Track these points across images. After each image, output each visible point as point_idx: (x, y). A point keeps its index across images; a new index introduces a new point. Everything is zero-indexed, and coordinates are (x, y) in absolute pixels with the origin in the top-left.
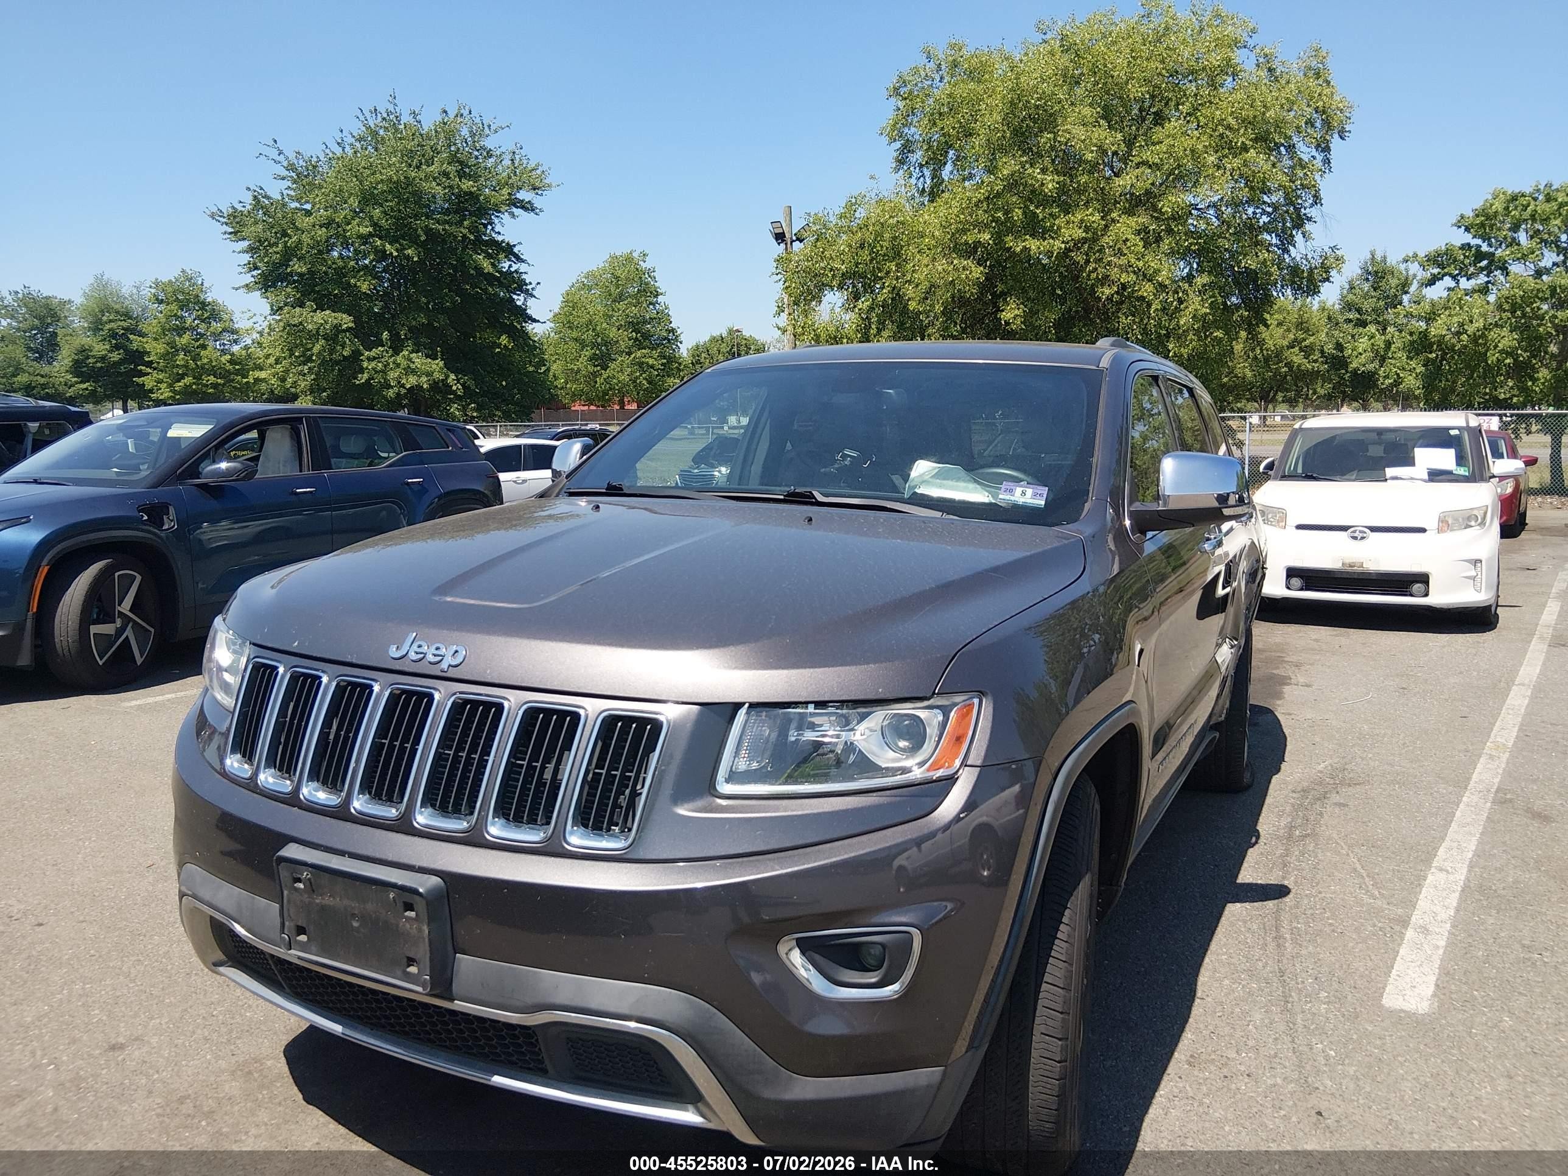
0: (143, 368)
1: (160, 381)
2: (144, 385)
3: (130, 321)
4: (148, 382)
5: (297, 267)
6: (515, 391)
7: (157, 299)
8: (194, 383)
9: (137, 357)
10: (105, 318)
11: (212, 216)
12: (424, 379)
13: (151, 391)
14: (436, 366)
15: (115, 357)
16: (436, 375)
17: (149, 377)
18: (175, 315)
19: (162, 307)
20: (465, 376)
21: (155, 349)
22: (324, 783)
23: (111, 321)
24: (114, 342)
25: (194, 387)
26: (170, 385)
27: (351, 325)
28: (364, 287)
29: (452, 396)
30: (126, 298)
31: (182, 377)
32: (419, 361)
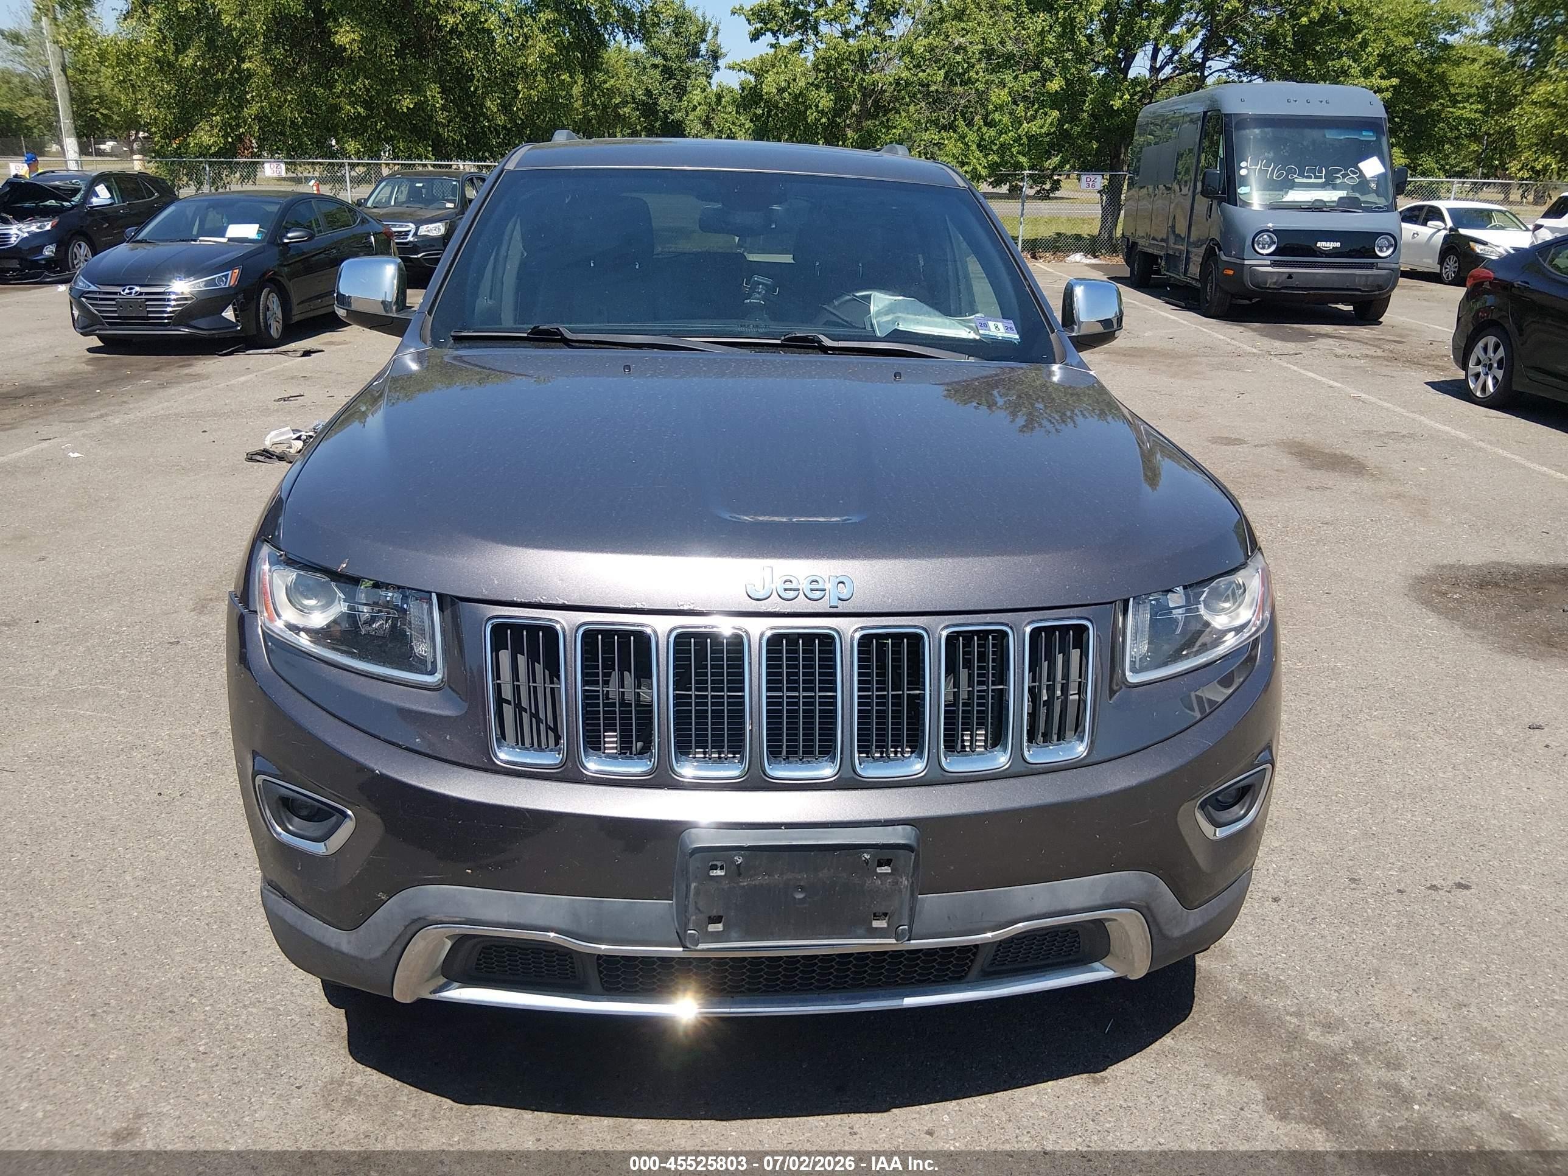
22: (718, 747)
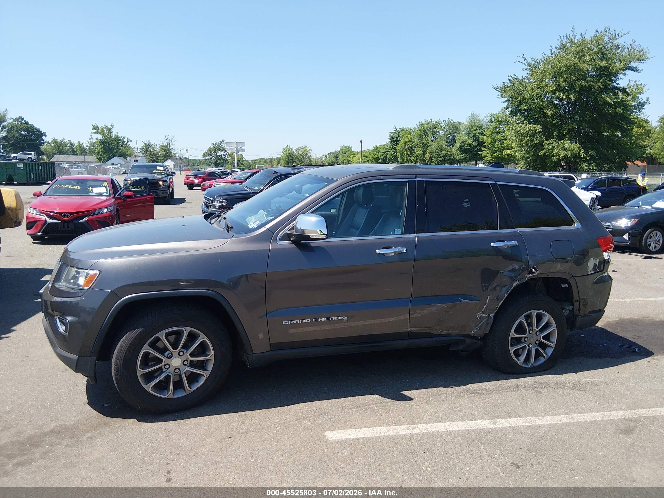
0: (483, 148)
1: (488, 153)
2: (482, 155)
3: (481, 130)
4: (484, 154)
5: (524, 107)
6: (617, 157)
7: (491, 121)
8: (500, 154)
9: (481, 144)
10: (472, 130)
11: (495, 89)
12: (569, 152)
13: (484, 157)
14: (576, 147)
15: (474, 144)
16: (575, 151)
17: (484, 152)
18: (497, 127)
19: (493, 124)
20: (592, 150)
21: (487, 140)
23: (475, 130)
24: (474, 138)
25: (500, 155)
26: (491, 155)
27: (540, 130)
28: (549, 113)
29: (584, 160)
30: (481, 121)
31: (496, 151)
32: (568, 144)
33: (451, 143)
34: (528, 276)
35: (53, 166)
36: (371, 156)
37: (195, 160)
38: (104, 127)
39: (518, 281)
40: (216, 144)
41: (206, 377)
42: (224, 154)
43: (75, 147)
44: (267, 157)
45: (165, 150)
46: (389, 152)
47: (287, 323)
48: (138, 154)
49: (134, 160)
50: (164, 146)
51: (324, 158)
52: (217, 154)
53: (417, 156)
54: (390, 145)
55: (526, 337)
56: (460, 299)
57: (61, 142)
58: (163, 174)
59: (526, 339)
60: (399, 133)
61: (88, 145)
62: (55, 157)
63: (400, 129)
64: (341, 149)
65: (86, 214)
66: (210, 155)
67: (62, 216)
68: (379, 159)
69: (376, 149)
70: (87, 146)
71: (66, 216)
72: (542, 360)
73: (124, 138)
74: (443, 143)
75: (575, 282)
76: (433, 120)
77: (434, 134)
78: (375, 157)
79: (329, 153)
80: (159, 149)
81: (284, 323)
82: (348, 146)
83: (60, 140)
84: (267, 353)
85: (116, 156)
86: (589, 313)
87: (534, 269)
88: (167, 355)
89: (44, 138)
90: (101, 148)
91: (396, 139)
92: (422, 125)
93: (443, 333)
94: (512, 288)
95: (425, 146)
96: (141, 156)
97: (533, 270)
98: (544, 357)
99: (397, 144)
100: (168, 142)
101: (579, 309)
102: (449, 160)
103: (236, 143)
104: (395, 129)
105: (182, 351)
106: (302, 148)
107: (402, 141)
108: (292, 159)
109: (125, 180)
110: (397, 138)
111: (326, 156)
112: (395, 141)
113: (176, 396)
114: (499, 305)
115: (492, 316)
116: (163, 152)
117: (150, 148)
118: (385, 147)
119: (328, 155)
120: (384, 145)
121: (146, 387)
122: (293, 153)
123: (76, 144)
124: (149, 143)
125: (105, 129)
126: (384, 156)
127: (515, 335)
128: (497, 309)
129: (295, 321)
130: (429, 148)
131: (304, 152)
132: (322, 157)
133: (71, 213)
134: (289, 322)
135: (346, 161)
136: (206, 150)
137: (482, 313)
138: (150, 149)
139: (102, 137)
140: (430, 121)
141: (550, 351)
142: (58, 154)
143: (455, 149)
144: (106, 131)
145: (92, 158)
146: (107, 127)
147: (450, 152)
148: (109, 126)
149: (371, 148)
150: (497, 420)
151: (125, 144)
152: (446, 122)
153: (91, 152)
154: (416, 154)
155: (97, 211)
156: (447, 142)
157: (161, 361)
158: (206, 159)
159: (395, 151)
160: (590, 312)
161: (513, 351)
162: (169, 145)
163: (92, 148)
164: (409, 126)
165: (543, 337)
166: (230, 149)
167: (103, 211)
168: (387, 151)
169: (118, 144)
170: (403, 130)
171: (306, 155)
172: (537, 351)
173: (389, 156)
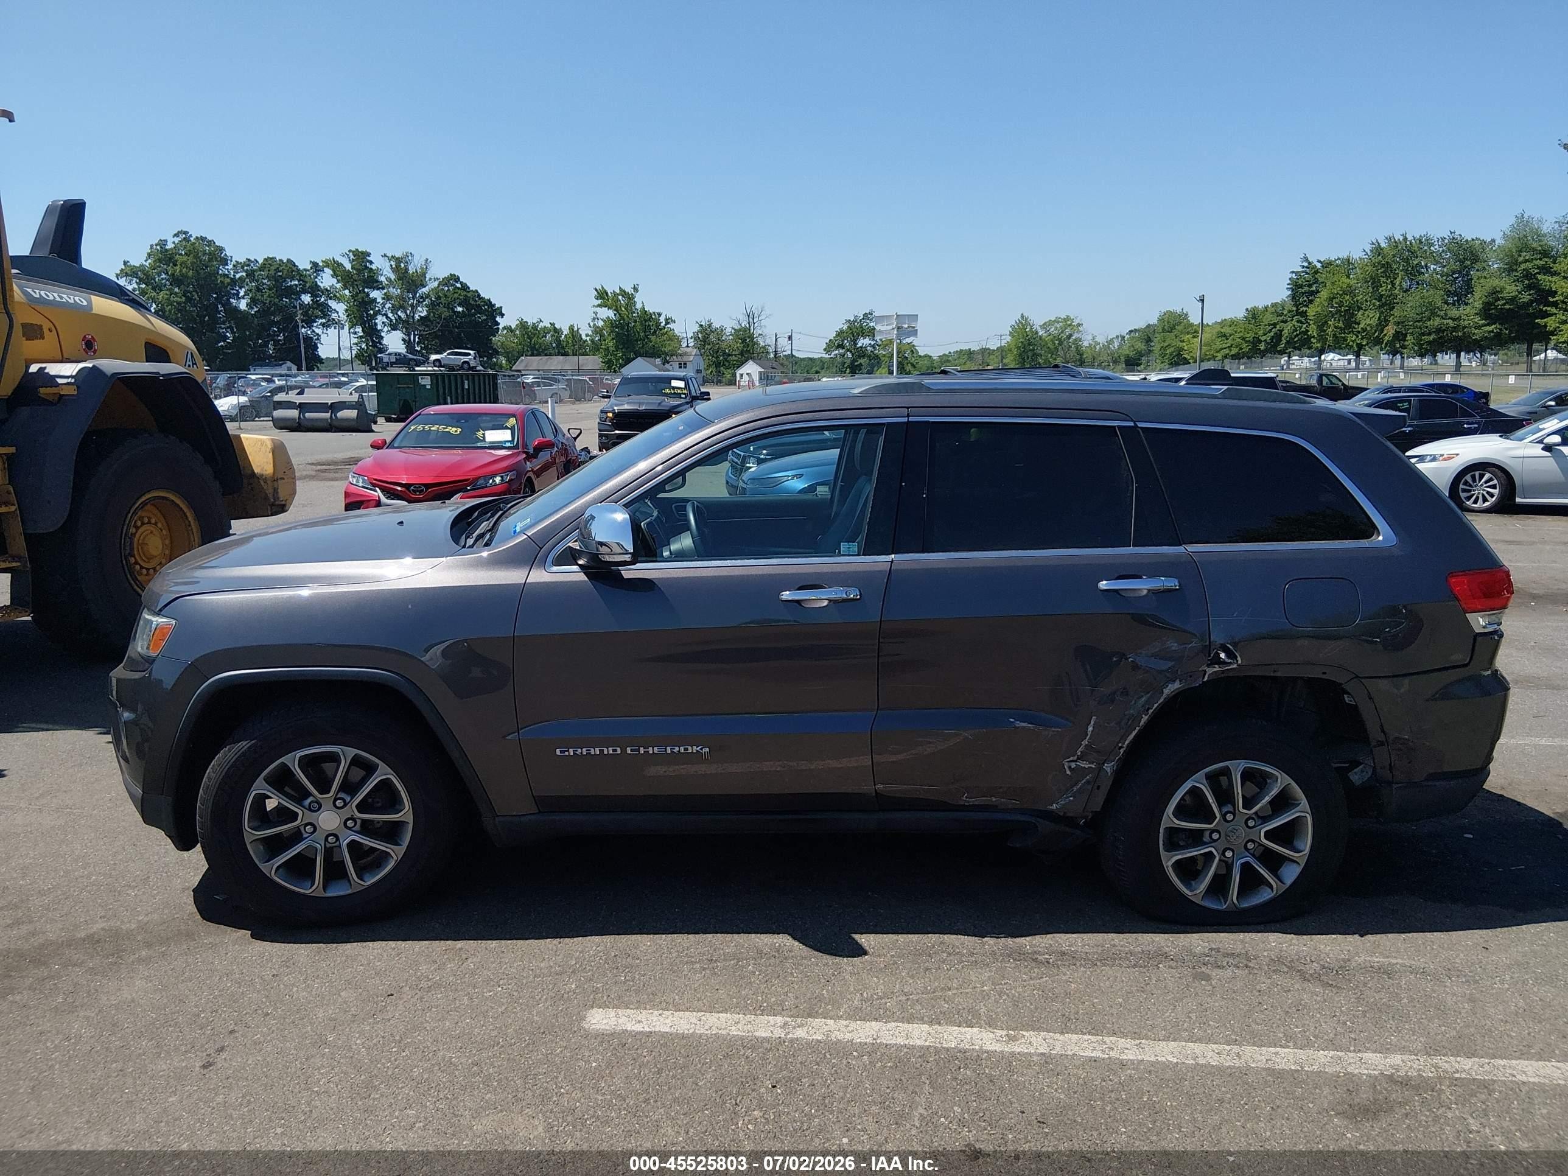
0: (1550, 308)
2: (1547, 326)
4: (1552, 323)
9: (1546, 297)
10: (1521, 258)
13: (1554, 333)
15: (1525, 297)
17: (1554, 317)
23: (1526, 260)
24: (1527, 282)
30: (1545, 235)
33: (1461, 293)
34: (1210, 671)
35: (493, 381)
36: (1238, 335)
37: (811, 359)
38: (618, 292)
39: (1178, 681)
40: (855, 321)
41: (395, 858)
42: (873, 343)
43: (563, 336)
44: (975, 347)
45: (744, 341)
46: (1285, 322)
47: (567, 753)
48: (688, 350)
49: (680, 364)
50: (740, 330)
51: (1116, 344)
52: (856, 344)
53: (1364, 330)
54: (1290, 306)
55: (1213, 831)
56: (1012, 720)
57: (535, 327)
58: (683, 396)
59: (1215, 836)
60: (1317, 272)
61: (590, 333)
62: (522, 360)
63: (1319, 261)
64: (1161, 320)
65: (458, 487)
66: (841, 346)
67: (409, 491)
68: (1260, 341)
69: (1254, 315)
70: (587, 335)
71: (418, 491)
72: (1264, 896)
73: (660, 315)
74: (1437, 298)
75: (1366, 692)
76: (1410, 238)
77: (1414, 272)
78: (1250, 336)
79: (1131, 331)
80: (731, 337)
81: (558, 752)
82: (1179, 310)
83: (534, 324)
84: (529, 817)
85: (641, 356)
86: (1426, 780)
87: (1224, 651)
88: (310, 804)
89: (498, 319)
90: (613, 339)
91: (1306, 288)
92: (1378, 250)
93: (974, 801)
94: (1162, 700)
95: (1387, 305)
96: (694, 354)
97: (1223, 655)
98: (1271, 887)
99: (1311, 302)
100: (751, 320)
101: (1390, 765)
102: (1450, 341)
103: (898, 316)
104: (1306, 264)
105: (340, 799)
106: (1058, 322)
107: (1324, 294)
108: (1033, 350)
109: (602, 412)
110: (1310, 286)
111: (1123, 338)
112: (1303, 293)
113: (330, 894)
114: (1127, 742)
115: (1108, 767)
116: (738, 345)
117: (711, 337)
118: (1277, 309)
119: (1128, 336)
120: (1274, 305)
121: (264, 867)
122: (1037, 333)
123: (566, 331)
124: (710, 325)
125: (620, 297)
126: (1272, 334)
127: (1177, 822)
128: (1122, 751)
129: (584, 749)
130: (1396, 312)
131: (1062, 332)
132: (1110, 342)
133: (427, 486)
134: (571, 750)
135: (1172, 349)
136: (832, 335)
137: (1079, 758)
138: (713, 338)
139: (615, 315)
140: (1401, 238)
141: (1291, 874)
142: (530, 353)
143: (1469, 314)
144: (622, 302)
145: (593, 362)
146: (623, 292)
147: (1454, 320)
148: (629, 289)
149: (1241, 314)
150: (1024, 1033)
151: (661, 330)
152: (1446, 241)
153: (595, 348)
154: (1361, 326)
155: (481, 482)
156: (1449, 293)
157: (294, 816)
158: (832, 356)
159: (1303, 319)
160: (1433, 777)
161: (1170, 863)
162: (752, 328)
163: (597, 339)
164: (1344, 255)
165: (1266, 832)
166: (885, 330)
167: (494, 481)
168: (1282, 322)
169: (647, 328)
170: (1327, 264)
171: (1070, 336)
172: (1246, 868)
173: (1285, 333)
